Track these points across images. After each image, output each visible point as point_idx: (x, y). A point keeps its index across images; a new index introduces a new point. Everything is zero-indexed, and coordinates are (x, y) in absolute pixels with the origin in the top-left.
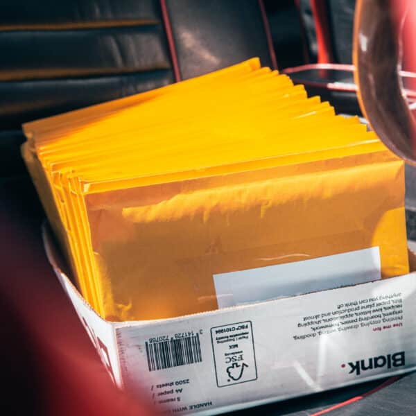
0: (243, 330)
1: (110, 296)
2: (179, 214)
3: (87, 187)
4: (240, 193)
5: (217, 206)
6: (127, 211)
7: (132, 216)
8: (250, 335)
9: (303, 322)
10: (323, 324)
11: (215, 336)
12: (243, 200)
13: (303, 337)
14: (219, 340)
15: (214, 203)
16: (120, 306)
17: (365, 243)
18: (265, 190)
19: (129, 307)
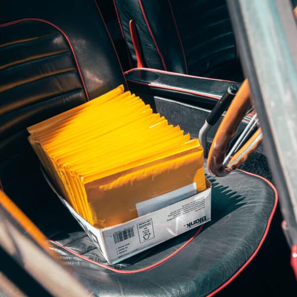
0: (149, 222)
1: (96, 217)
2: (121, 185)
3: (82, 178)
4: (144, 173)
5: (136, 179)
6: (101, 187)
7: (103, 189)
8: (151, 224)
9: (170, 215)
10: (177, 213)
11: (139, 226)
12: (145, 175)
13: (171, 219)
14: (140, 228)
15: (134, 178)
16: (100, 221)
17: (191, 182)
18: (153, 170)
19: (104, 221)
